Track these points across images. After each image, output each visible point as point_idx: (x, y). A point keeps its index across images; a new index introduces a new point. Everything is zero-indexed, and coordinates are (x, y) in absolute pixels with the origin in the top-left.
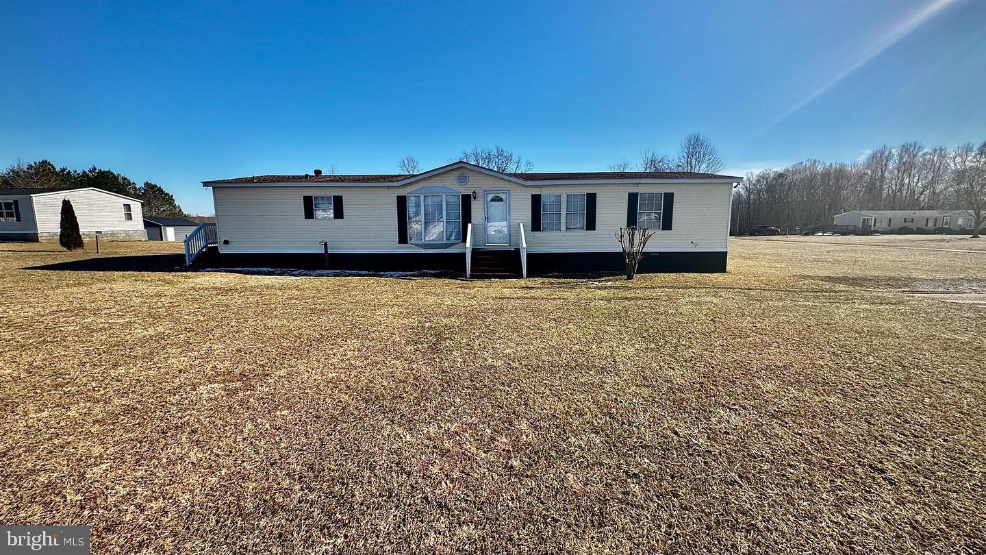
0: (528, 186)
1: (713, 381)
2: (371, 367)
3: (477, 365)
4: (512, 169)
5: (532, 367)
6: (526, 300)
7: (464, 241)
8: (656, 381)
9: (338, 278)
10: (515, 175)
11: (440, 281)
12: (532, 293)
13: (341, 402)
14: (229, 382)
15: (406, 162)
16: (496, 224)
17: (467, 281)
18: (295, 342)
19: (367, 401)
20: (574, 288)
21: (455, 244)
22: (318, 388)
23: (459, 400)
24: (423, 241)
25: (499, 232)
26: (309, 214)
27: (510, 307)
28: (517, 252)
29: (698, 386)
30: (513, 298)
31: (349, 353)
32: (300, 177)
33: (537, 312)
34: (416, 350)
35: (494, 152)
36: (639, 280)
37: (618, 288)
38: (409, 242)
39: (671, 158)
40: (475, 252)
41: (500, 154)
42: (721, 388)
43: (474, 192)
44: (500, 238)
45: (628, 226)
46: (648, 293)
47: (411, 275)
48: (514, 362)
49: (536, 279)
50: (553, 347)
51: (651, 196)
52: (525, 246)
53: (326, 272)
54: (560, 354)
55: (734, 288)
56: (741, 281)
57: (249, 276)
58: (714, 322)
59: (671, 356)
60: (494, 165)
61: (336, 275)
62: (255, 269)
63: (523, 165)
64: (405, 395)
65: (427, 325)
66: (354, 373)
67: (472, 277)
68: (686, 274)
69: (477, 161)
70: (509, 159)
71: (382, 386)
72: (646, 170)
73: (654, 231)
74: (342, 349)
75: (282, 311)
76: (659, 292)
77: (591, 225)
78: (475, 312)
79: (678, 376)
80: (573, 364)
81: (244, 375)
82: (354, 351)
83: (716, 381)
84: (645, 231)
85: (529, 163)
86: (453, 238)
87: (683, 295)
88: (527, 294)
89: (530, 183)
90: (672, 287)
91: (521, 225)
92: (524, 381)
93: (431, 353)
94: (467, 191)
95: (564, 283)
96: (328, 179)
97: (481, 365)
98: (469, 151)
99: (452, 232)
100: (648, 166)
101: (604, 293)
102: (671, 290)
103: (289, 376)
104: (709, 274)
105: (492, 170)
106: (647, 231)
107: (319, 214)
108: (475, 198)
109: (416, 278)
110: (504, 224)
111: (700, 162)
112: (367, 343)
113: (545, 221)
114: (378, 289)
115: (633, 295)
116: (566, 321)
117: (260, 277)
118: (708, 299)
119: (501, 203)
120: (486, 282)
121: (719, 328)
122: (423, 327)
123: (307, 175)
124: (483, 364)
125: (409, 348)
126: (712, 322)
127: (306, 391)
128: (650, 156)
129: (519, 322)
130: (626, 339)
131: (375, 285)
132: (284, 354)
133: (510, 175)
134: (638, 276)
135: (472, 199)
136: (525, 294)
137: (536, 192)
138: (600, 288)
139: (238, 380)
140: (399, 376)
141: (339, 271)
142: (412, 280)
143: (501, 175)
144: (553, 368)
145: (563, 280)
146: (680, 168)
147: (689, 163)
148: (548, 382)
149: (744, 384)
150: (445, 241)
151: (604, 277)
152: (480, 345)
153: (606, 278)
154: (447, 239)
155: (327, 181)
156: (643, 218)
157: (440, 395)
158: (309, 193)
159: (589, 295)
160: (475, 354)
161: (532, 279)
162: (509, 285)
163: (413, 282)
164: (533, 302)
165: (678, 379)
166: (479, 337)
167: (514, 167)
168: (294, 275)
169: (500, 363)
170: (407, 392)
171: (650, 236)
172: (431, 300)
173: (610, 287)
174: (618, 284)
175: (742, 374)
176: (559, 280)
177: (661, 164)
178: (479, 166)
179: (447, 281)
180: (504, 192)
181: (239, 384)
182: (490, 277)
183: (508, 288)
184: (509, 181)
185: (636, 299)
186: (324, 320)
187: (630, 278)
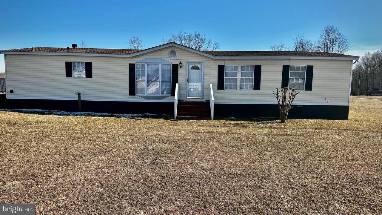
0: (216, 60)
1: (333, 186)
2: (115, 173)
3: (183, 172)
4: (204, 47)
5: (217, 174)
6: (214, 134)
7: (173, 94)
8: (297, 185)
9: (87, 117)
10: (208, 52)
11: (157, 121)
12: (217, 130)
13: (98, 193)
14: (26, 179)
15: (133, 40)
16: (195, 84)
17: (175, 121)
18: (64, 157)
19: (115, 193)
20: (245, 127)
21: (168, 96)
22: (83, 185)
23: (172, 193)
24: (146, 94)
25: (195, 89)
26: (69, 74)
27: (203, 138)
28: (208, 103)
29: (323, 189)
30: (205, 133)
31: (100, 164)
32: (63, 49)
33: (221, 142)
34: (144, 163)
35: (193, 35)
36: (289, 123)
37: (275, 128)
38: (137, 94)
39: (313, 41)
40: (180, 102)
41: (197, 36)
42: (337, 191)
43: (180, 63)
44: (196, 93)
45: (282, 88)
46: (294, 132)
47: (137, 117)
48: (206, 171)
49: (220, 121)
50: (231, 163)
51: (298, 68)
52: (213, 99)
53: (79, 113)
54: (235, 167)
55: (352, 130)
56: (358, 125)
57: (27, 115)
58: (337, 151)
59: (306, 171)
60: (193, 43)
61: (86, 115)
62: (31, 110)
63: (212, 45)
64: (138, 189)
65: (150, 148)
66: (105, 176)
67: (178, 118)
68: (320, 120)
69: (181, 41)
70: (203, 40)
71: (123, 184)
72: (296, 49)
73: (299, 91)
74: (95, 162)
75: (53, 138)
76: (302, 131)
77: (257, 86)
78: (180, 140)
79: (310, 183)
80: (244, 174)
81: (35, 176)
82: (104, 163)
83: (334, 186)
84: (293, 90)
85: (216, 44)
86: (165, 92)
87: (318, 133)
88: (214, 130)
89: (217, 58)
90: (310, 128)
91: (211, 85)
92: (213, 183)
93: (153, 165)
94: (176, 62)
95: (238, 124)
96: (82, 51)
97: (185, 173)
98: (176, 34)
99: (165, 89)
100: (298, 47)
101: (265, 131)
102: (310, 130)
103: (63, 177)
104: (336, 121)
105: (192, 49)
106: (295, 91)
107: (76, 74)
108: (181, 67)
109: (141, 118)
110: (200, 84)
111: (333, 45)
112: (111, 158)
113: (226, 83)
114: (116, 125)
115: (284, 133)
116: (239, 148)
117: (35, 116)
118: (334, 137)
119: (198, 70)
120: (188, 122)
121: (339, 154)
122: (147, 149)
123: (68, 48)
124: (187, 172)
125: (139, 162)
126: (335, 151)
127: (76, 186)
128: (299, 40)
129: (209, 147)
130: (279, 160)
131: (113, 122)
132: (58, 164)
133: (204, 52)
134: (288, 120)
135: (179, 67)
136: (213, 130)
137: (221, 63)
138: (262, 128)
139: (31, 179)
140: (133, 178)
141: (88, 113)
142: (138, 119)
143: (198, 51)
144: (231, 176)
145: (238, 122)
146: (319, 49)
147: (326, 46)
148: (227, 184)
149: (352, 189)
150: (160, 95)
151: (266, 120)
152: (184, 161)
153: (267, 121)
154: (162, 93)
155: (82, 52)
156: (292, 82)
157: (160, 190)
158: (69, 60)
159: (255, 132)
160: (181, 166)
161: (217, 121)
162: (202, 125)
163: (139, 121)
164: (218, 135)
165: (310, 184)
166: (184, 156)
167: (206, 46)
168: (58, 115)
169: (197, 171)
170: (139, 188)
171: (297, 94)
172: (152, 132)
173: (270, 127)
174: (274, 125)
175: (351, 182)
176: (235, 122)
177: (306, 45)
178: (182, 45)
179: (162, 121)
180: (199, 63)
181: (32, 181)
182: (190, 119)
183: (202, 126)
184: (203, 56)
185: (286, 135)
186: (81, 144)
187: (283, 121)
